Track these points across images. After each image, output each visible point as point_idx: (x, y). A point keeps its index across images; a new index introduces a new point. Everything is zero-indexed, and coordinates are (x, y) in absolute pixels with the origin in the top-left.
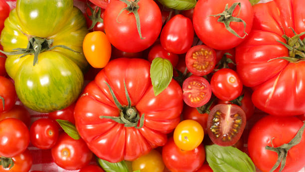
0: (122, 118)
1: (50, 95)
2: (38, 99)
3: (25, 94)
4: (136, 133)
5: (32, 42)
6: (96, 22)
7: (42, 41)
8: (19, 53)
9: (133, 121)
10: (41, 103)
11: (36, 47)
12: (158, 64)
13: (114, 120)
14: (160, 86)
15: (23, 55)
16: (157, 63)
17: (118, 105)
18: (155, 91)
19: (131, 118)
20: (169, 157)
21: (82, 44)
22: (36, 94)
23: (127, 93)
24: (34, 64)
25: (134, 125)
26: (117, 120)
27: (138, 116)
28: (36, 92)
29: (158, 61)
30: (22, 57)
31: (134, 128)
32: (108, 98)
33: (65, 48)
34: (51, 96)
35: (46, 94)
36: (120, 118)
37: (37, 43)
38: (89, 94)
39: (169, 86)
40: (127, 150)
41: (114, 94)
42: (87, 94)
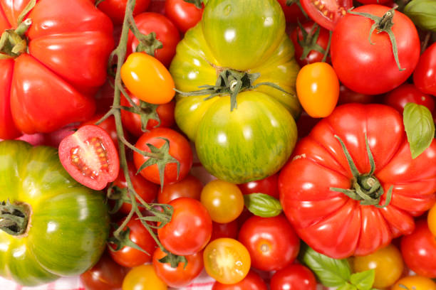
0: (359, 191)
1: (255, 156)
2: (237, 162)
3: (217, 155)
4: (376, 214)
5: (224, 76)
6: (310, 50)
7: (241, 75)
8: (203, 94)
9: (373, 196)
10: (241, 167)
11: (234, 83)
12: (413, 112)
13: (346, 194)
14: (420, 144)
15: (208, 96)
16: (412, 110)
17: (354, 172)
18: (412, 151)
19: (371, 191)
20: (416, 251)
21: (295, 82)
22: (235, 154)
23: (370, 154)
24: (232, 110)
25: (375, 202)
26: (351, 194)
27: (382, 189)
28: (235, 151)
29: (414, 108)
30: (208, 99)
31: (373, 207)
32: (337, 161)
33: (274, 86)
34: (258, 157)
35: (251, 155)
36: (355, 192)
37: (235, 79)
38: (306, 155)
39: (431, 145)
40: (362, 240)
41: (349, 156)
42: (304, 155)
